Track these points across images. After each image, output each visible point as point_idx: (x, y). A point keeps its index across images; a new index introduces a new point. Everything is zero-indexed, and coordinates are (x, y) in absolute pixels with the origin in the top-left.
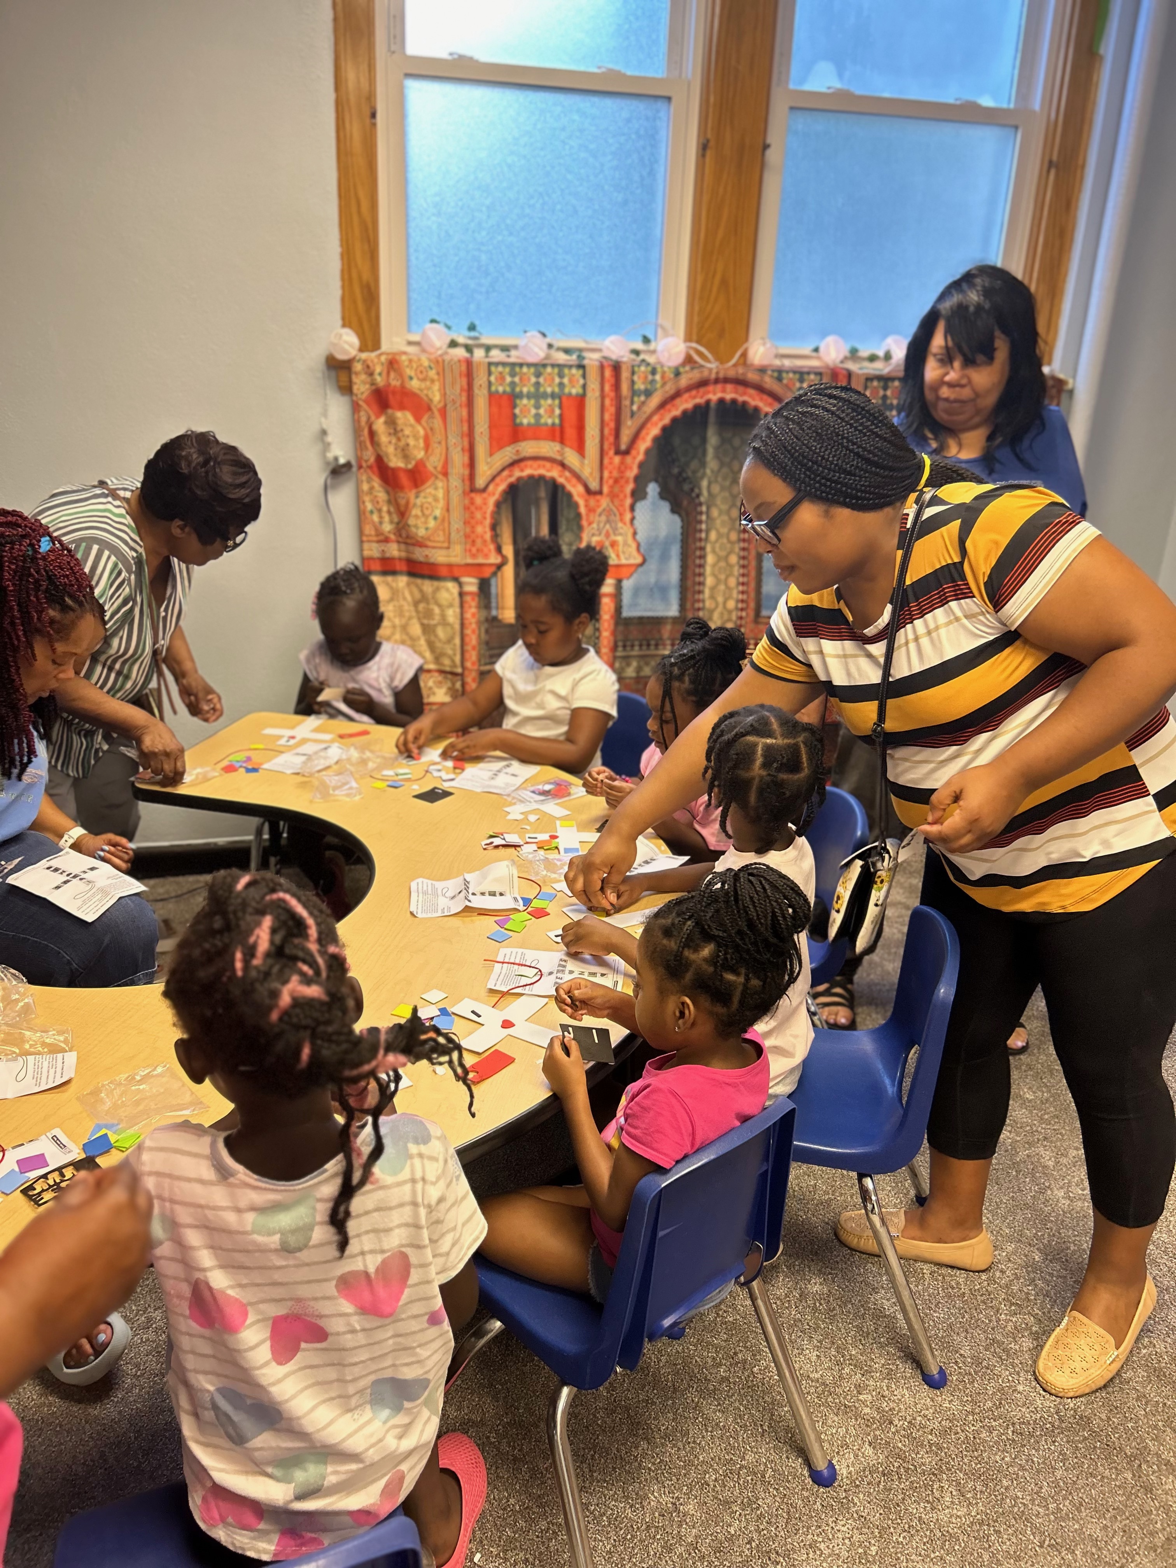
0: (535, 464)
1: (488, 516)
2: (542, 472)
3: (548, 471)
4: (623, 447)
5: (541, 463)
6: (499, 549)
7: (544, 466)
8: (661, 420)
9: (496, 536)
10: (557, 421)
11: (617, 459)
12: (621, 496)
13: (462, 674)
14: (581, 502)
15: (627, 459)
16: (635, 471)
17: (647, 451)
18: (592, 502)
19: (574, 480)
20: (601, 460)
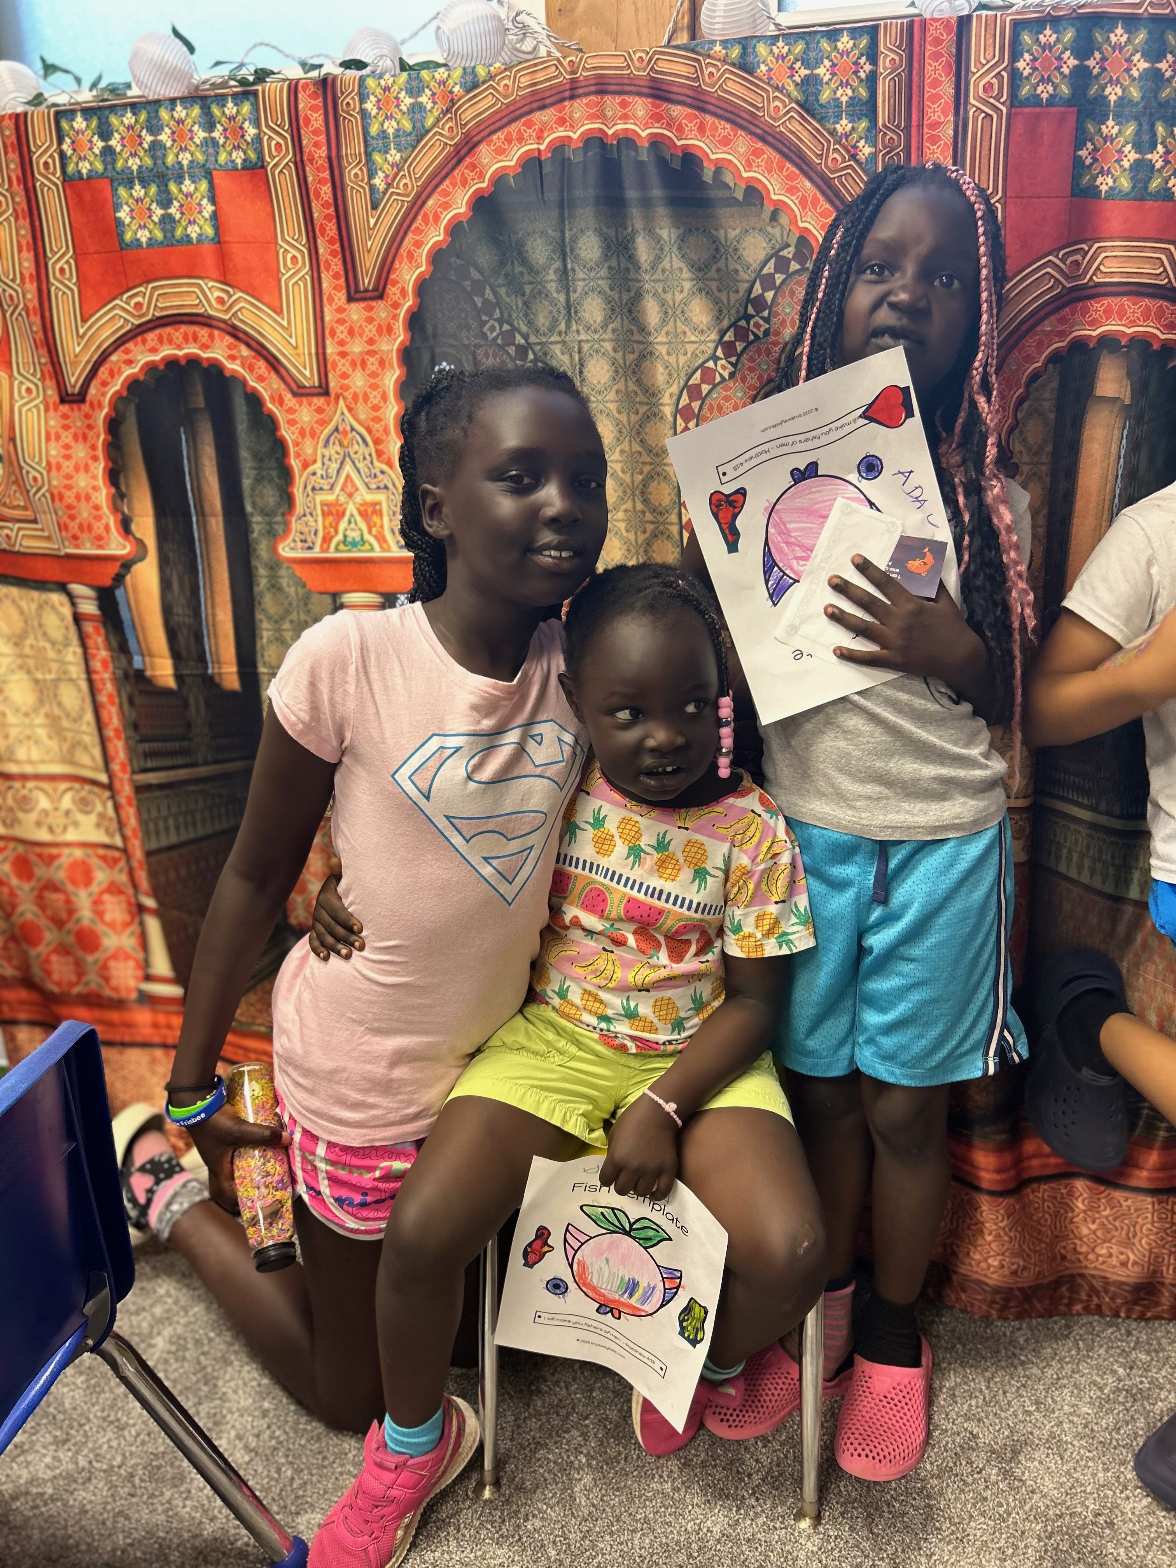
0: (178, 333)
1: (100, 452)
2: (192, 349)
3: (205, 347)
4: (367, 281)
5: (190, 329)
6: (126, 525)
7: (195, 338)
8: (446, 206)
9: (120, 496)
10: (209, 231)
11: (356, 312)
12: (375, 397)
13: (110, 787)
14: (280, 416)
15: (381, 311)
16: (401, 336)
17: (422, 288)
18: (306, 415)
19: (261, 366)
20: (319, 317)
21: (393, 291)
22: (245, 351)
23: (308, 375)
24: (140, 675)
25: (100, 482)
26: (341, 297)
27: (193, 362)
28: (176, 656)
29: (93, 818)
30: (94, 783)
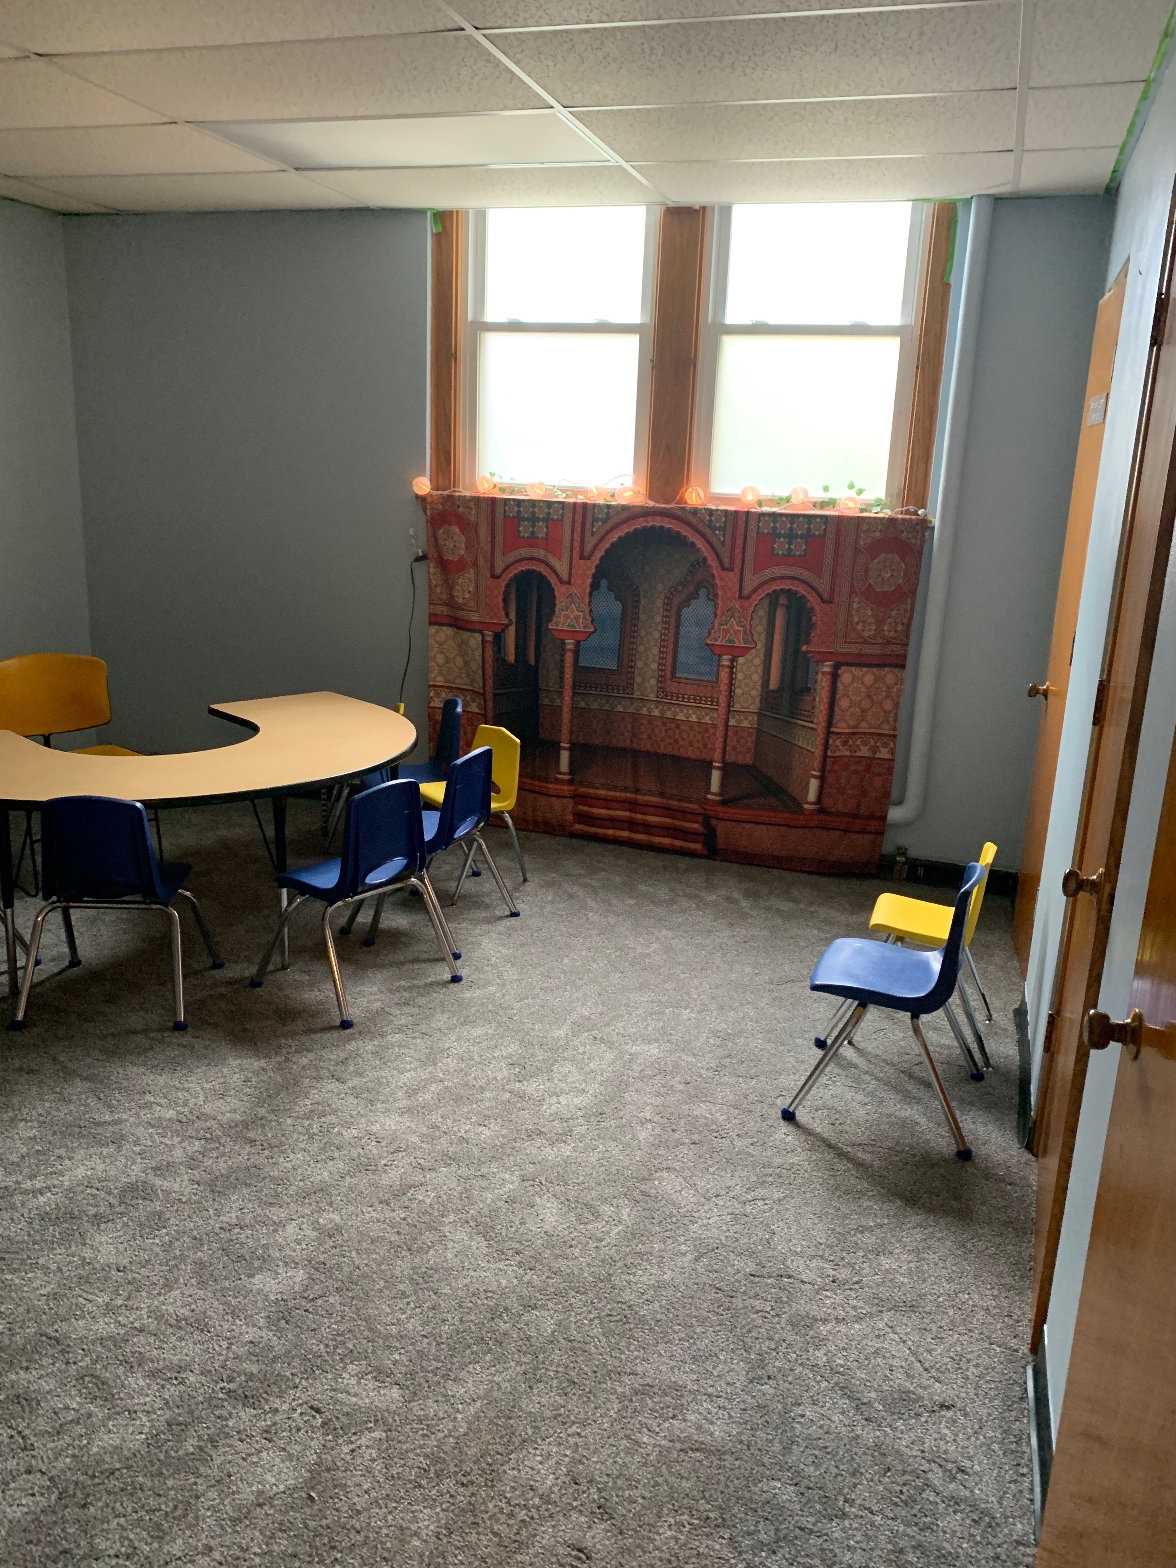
0: (531, 563)
1: (501, 594)
2: (534, 568)
3: (538, 567)
4: (586, 554)
5: (534, 562)
6: (507, 615)
7: (535, 565)
8: (611, 538)
9: (505, 606)
10: (544, 536)
11: (582, 563)
12: (583, 586)
13: (484, 694)
14: (556, 588)
15: (588, 562)
16: (593, 571)
17: (602, 558)
18: (563, 589)
19: (552, 574)
20: (571, 562)
21: (593, 558)
22: (549, 570)
23: (565, 577)
24: (503, 660)
25: (500, 601)
26: (578, 558)
27: (534, 571)
28: (516, 654)
29: (475, 704)
30: (478, 693)
